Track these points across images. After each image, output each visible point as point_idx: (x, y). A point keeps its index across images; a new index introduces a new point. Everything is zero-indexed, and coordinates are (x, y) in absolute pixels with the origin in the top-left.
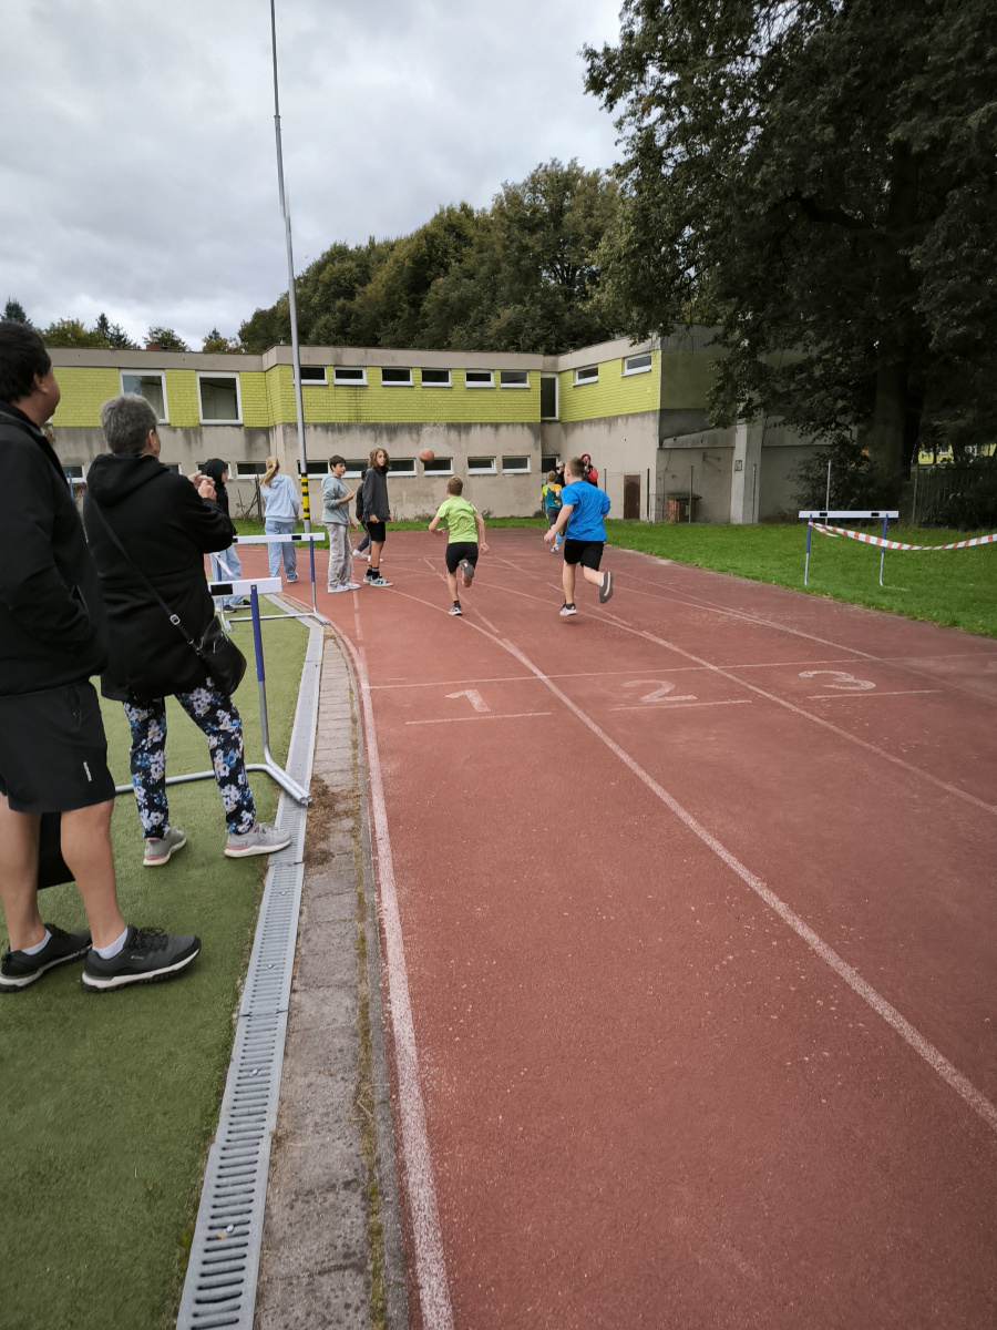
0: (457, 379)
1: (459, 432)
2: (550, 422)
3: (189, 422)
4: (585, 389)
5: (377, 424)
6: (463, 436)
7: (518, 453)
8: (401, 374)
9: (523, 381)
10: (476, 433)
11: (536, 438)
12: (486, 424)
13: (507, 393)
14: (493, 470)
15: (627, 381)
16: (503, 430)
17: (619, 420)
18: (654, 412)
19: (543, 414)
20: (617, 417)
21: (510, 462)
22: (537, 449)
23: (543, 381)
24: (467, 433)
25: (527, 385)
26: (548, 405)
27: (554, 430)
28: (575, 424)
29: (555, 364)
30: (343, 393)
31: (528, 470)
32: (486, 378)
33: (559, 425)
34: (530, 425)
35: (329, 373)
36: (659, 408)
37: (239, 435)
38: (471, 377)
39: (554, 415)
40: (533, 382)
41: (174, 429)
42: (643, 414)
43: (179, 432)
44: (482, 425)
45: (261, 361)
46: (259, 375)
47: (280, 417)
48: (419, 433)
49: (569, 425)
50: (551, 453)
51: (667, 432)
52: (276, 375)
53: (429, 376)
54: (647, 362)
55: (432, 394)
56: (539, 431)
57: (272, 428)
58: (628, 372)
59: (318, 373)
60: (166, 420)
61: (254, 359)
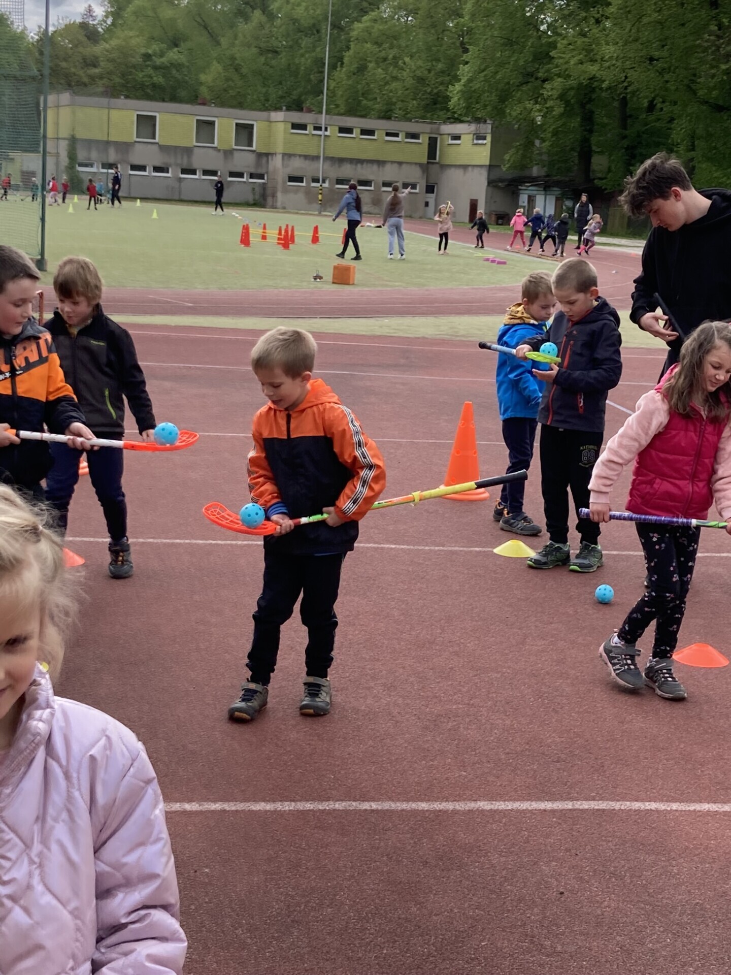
0: (379, 135)
1: (379, 167)
2: (433, 163)
3: (226, 147)
4: (454, 148)
5: (333, 157)
6: (381, 168)
7: (411, 180)
8: (349, 130)
9: (418, 138)
10: (388, 167)
11: (423, 172)
12: (395, 162)
13: (408, 145)
15: (475, 147)
16: (404, 166)
17: (470, 168)
18: (486, 166)
19: (429, 158)
20: (469, 166)
22: (423, 178)
23: (430, 138)
24: (383, 166)
25: (420, 141)
26: (432, 153)
27: (434, 169)
28: (447, 165)
29: (438, 129)
30: (316, 138)
31: (417, 191)
32: (397, 135)
33: (437, 165)
34: (421, 165)
35: (310, 128)
36: (487, 163)
37: (251, 158)
38: (388, 134)
39: (435, 159)
40: (424, 140)
41: (219, 150)
42: (481, 166)
43: (222, 152)
44: (392, 162)
45: (269, 116)
46: (267, 123)
47: (280, 149)
48: (356, 164)
49: (444, 167)
50: (432, 181)
51: (493, 177)
52: (281, 126)
53: (364, 132)
54: (484, 138)
55: (364, 143)
56: (425, 168)
57: (272, 154)
58: (475, 142)
59: (303, 127)
60: (215, 145)
61: (264, 114)
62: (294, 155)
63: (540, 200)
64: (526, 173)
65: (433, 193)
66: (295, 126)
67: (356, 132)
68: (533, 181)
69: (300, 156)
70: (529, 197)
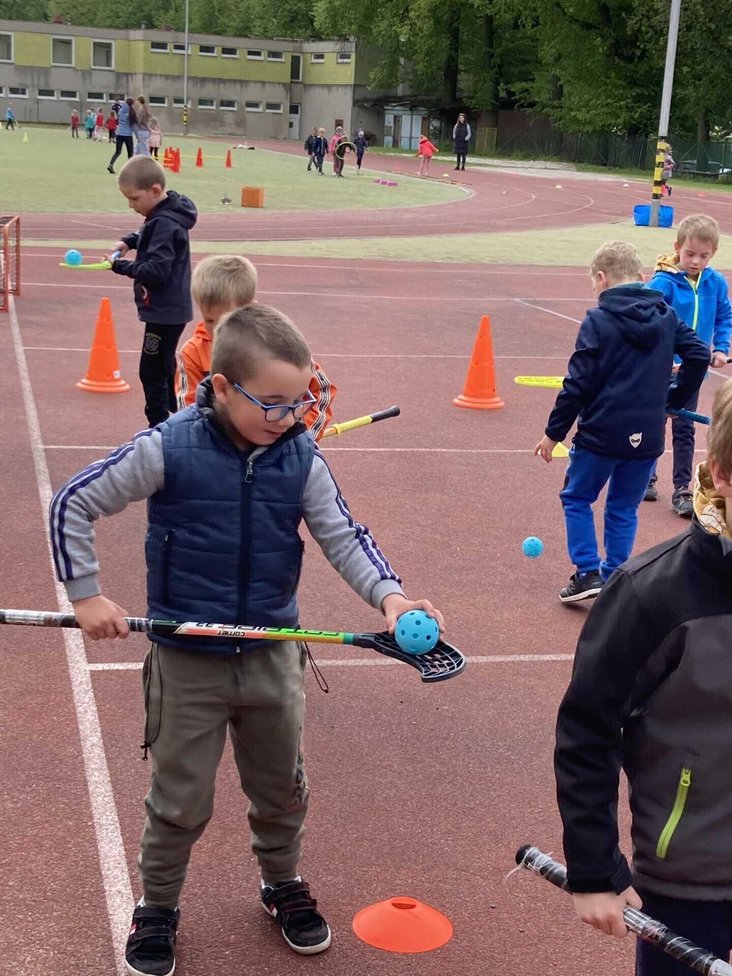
0: (241, 54)
1: (242, 86)
2: (296, 83)
3: (85, 67)
4: (317, 66)
5: (197, 77)
6: (244, 88)
7: (275, 100)
8: (209, 49)
9: (281, 57)
10: (251, 87)
11: (287, 92)
12: (258, 82)
13: (270, 64)
14: (260, 109)
15: (339, 66)
16: (267, 86)
17: (334, 88)
18: (351, 85)
19: (292, 77)
20: (333, 85)
21: (270, 106)
22: (287, 98)
23: (293, 57)
24: (246, 86)
25: (282, 60)
26: (295, 73)
27: (297, 88)
28: (310, 85)
29: (301, 47)
30: (177, 58)
31: (281, 111)
32: (258, 54)
33: (301, 85)
34: (284, 84)
35: (170, 46)
36: (353, 83)
37: (112, 77)
38: (250, 53)
39: (298, 79)
40: (286, 59)
41: (77, 71)
42: (345, 86)
43: (80, 73)
44: (256, 82)
45: (128, 34)
46: (127, 42)
47: (140, 68)
48: (219, 84)
49: (307, 86)
50: (296, 101)
51: (358, 97)
52: (141, 45)
53: (226, 51)
54: (349, 57)
55: (227, 62)
56: (288, 88)
57: (132, 74)
58: (340, 61)
59: (163, 46)
60: (73, 65)
61: (123, 33)
62: (155, 75)
63: (406, 120)
64: (392, 93)
65: (297, 113)
66: (155, 45)
67: (218, 51)
68: (399, 100)
69: (161, 76)
70: (395, 117)
